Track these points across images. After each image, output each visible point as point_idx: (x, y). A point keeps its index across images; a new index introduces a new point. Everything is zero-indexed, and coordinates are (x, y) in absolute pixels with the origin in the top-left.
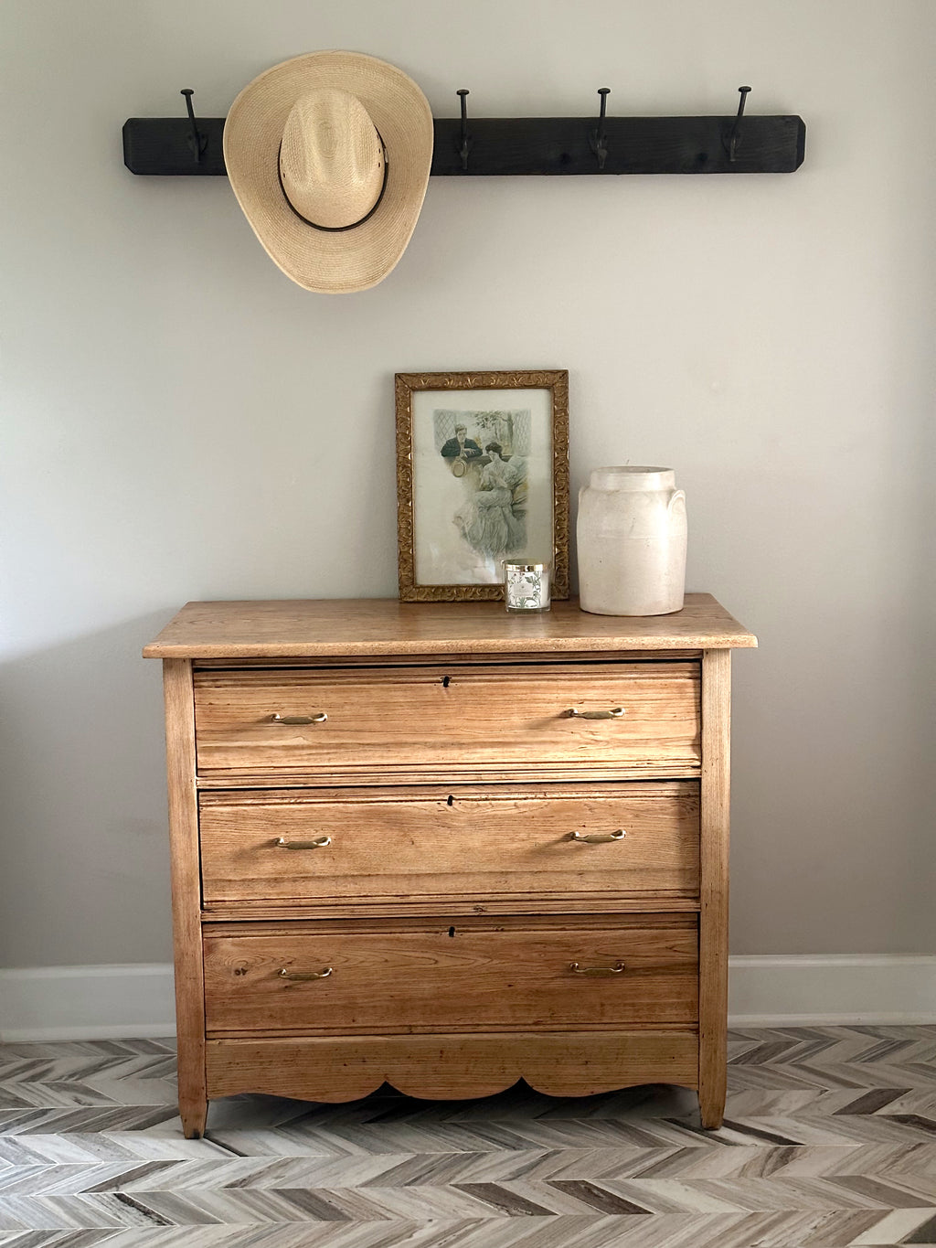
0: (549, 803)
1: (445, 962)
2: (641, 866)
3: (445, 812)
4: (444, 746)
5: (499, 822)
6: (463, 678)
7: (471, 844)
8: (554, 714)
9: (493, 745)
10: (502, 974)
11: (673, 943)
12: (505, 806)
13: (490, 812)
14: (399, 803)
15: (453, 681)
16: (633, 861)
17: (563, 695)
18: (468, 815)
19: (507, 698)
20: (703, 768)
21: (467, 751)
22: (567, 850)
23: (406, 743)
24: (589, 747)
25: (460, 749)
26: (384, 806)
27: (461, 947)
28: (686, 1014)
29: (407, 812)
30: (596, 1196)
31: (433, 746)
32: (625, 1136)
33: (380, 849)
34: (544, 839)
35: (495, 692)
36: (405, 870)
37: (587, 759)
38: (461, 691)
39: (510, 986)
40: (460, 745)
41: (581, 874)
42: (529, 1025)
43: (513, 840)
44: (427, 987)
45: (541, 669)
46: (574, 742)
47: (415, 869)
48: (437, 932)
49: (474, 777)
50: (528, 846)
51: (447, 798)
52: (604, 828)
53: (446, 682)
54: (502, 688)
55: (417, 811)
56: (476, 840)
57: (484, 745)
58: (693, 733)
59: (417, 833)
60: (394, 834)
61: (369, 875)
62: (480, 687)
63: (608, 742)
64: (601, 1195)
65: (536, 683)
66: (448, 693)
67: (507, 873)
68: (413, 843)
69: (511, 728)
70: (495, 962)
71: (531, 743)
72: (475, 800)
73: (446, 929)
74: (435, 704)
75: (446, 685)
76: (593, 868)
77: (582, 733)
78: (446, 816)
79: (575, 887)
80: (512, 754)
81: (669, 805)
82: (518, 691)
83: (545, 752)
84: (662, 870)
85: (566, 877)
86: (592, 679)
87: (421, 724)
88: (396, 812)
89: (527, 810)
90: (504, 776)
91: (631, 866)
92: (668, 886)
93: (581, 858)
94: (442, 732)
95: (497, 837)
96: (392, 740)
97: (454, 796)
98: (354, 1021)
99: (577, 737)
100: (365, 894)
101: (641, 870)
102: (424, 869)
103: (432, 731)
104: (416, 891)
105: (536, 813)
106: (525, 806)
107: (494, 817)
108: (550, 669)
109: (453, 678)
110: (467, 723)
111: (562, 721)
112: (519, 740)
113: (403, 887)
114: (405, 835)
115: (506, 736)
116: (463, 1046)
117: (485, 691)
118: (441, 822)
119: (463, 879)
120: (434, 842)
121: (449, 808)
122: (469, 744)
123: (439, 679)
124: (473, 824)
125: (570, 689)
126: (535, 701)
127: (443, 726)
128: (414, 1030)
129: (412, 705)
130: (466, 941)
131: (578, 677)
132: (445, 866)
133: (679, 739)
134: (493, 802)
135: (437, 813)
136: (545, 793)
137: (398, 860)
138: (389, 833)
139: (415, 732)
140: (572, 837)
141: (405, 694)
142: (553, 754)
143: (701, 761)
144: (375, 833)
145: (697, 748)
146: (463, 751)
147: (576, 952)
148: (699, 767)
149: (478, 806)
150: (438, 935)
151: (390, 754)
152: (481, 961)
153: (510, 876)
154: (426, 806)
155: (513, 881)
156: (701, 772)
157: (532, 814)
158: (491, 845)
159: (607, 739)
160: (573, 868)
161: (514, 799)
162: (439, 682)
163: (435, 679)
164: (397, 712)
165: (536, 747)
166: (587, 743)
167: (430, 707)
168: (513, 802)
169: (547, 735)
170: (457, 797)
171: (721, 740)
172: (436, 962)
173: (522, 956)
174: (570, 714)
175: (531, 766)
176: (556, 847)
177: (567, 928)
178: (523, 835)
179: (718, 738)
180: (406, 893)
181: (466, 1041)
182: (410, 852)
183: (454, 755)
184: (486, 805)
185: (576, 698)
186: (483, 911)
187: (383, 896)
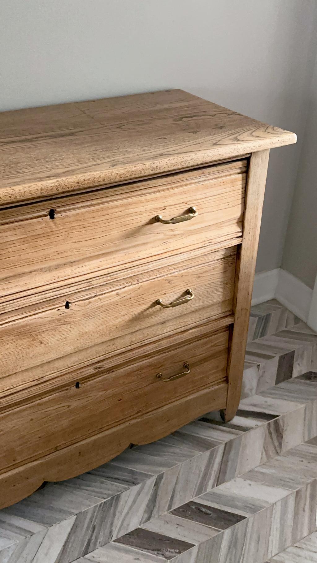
0: (141, 286)
1: (74, 404)
2: (199, 307)
3: (64, 315)
4: (58, 267)
5: (106, 309)
6: (67, 208)
7: (87, 329)
8: (144, 222)
9: (98, 256)
10: (114, 396)
11: (215, 343)
12: (109, 297)
13: (99, 304)
14: (25, 319)
15: (59, 213)
16: (195, 306)
17: (151, 206)
18: (82, 311)
19: (106, 217)
20: (244, 237)
21: (77, 266)
22: (153, 313)
23: (24, 273)
24: (169, 241)
25: (72, 266)
26: (12, 325)
27: (85, 392)
28: (220, 375)
29: (33, 323)
30: (206, 514)
31: (49, 270)
32: (189, 445)
33: (14, 355)
34: (138, 310)
35: (95, 214)
36: (38, 362)
37: (169, 250)
38: (67, 220)
39: (120, 400)
40: (71, 263)
41: (163, 323)
42: (134, 415)
43: (117, 317)
44: (65, 423)
45: (133, 188)
46: (159, 240)
47: (46, 359)
48: (67, 389)
49: (85, 285)
50: (127, 318)
51: (64, 304)
52: (178, 291)
53: (52, 214)
54: (101, 210)
55: (41, 320)
56: (90, 326)
57: (90, 258)
58: (238, 214)
59: (43, 335)
60: (25, 342)
61: (9, 376)
62: (83, 214)
63: (183, 234)
64: (209, 512)
65: (130, 200)
66: (55, 224)
67: (114, 339)
68: (41, 343)
69: (112, 241)
70: (109, 391)
71: (127, 248)
72: (87, 299)
73: (73, 385)
74: (46, 235)
75: (52, 217)
76: (171, 318)
77: (165, 232)
78: (66, 317)
79: (160, 332)
80: (113, 260)
81: (218, 265)
82: (115, 210)
83: (138, 252)
84: (213, 305)
85: (153, 328)
86: (171, 188)
87: (34, 255)
88: (23, 326)
89: (126, 294)
90: (109, 278)
91: (193, 309)
92: (215, 313)
93: (162, 314)
94: (55, 257)
95: (105, 319)
96: (11, 274)
97: (69, 301)
98: (14, 461)
99: (161, 236)
100: (8, 388)
101: (200, 309)
102: (53, 356)
103: (46, 258)
104: (48, 373)
105: (133, 295)
106: (124, 292)
107: (102, 307)
108: (139, 187)
109: (58, 210)
110: (75, 245)
111: (150, 226)
112: (118, 248)
113: (38, 373)
114: (34, 340)
115: (108, 248)
116: (94, 443)
117: (87, 215)
118: (61, 321)
119: (84, 353)
120: (58, 337)
121: (67, 310)
122: (78, 261)
123: (45, 213)
124: (87, 316)
125: (155, 199)
126: (129, 215)
127: (54, 252)
128: (58, 449)
129: (24, 241)
130: (88, 388)
131: (161, 188)
132: (69, 349)
133: (230, 220)
134: (101, 297)
135: (58, 317)
136: (138, 280)
137: (31, 358)
138: (20, 342)
139: (31, 262)
140: (157, 303)
141: (15, 233)
142: (144, 252)
143: (243, 232)
144: (8, 346)
145: (240, 224)
146: (74, 267)
147: (159, 367)
148: (241, 237)
149: (90, 303)
150: (68, 391)
151: (10, 285)
152: (101, 393)
153: (115, 340)
154: (48, 314)
155: (119, 343)
156: (242, 240)
157: (129, 297)
158: (101, 325)
159: (182, 232)
160: (158, 322)
161: (115, 290)
162: (45, 216)
163: (41, 214)
164: (10, 250)
165: (131, 250)
166: (168, 239)
167: (40, 239)
168: (115, 292)
169: (140, 239)
170: (73, 301)
171: (256, 215)
172: (69, 406)
173: (126, 382)
174: (157, 219)
175: (128, 265)
176: (147, 312)
177: (154, 356)
178: (123, 313)
179: (255, 213)
180: (41, 376)
181: (95, 440)
182: (41, 349)
183: (68, 272)
184: (95, 301)
185: (160, 206)
186: (100, 368)
187: (23, 384)
